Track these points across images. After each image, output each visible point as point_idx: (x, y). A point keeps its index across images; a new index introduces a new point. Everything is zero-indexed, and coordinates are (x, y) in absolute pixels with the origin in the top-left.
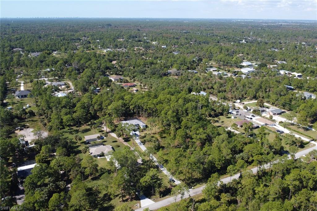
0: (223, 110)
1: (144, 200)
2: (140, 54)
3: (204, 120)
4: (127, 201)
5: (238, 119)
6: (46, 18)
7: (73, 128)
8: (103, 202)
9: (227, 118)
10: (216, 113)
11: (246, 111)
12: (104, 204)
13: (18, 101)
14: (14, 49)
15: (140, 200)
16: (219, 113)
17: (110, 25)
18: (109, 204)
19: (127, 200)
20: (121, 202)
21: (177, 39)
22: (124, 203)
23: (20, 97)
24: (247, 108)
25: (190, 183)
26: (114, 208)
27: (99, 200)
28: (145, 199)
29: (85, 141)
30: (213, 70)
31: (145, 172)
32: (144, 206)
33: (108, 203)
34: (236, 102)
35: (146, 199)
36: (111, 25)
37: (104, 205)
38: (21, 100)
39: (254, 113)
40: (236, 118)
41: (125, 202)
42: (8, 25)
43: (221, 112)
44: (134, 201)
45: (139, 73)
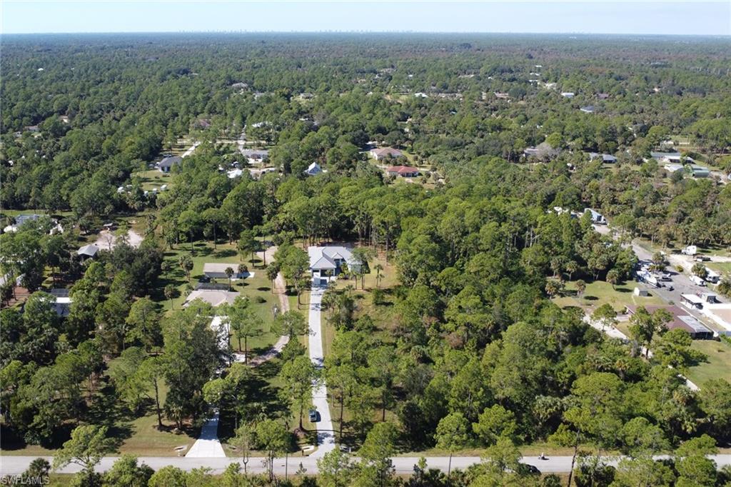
0: (610, 265)
1: (207, 441)
2: (489, 107)
3: (529, 281)
4: (168, 431)
5: (650, 301)
6: (347, 33)
7: (207, 243)
8: (119, 416)
9: (617, 290)
10: (587, 269)
11: (698, 280)
12: (118, 420)
13: (156, 178)
14: (234, 85)
15: (197, 439)
16: (597, 271)
17: (468, 46)
18: (129, 423)
19: (169, 429)
20: (154, 427)
21: (619, 78)
22: (159, 432)
23: (166, 169)
24: (707, 273)
25: (355, 438)
26: (129, 436)
27: (117, 409)
28: (210, 439)
29: (204, 276)
30: (671, 161)
31: (271, 375)
32: (195, 456)
33: (128, 421)
34: (683, 251)
35: (213, 440)
36: (470, 47)
37: (116, 423)
38: (164, 176)
39: (724, 291)
40: (649, 295)
41: (163, 432)
42: (263, 42)
43: (601, 268)
44: (185, 437)
45: (446, 147)
